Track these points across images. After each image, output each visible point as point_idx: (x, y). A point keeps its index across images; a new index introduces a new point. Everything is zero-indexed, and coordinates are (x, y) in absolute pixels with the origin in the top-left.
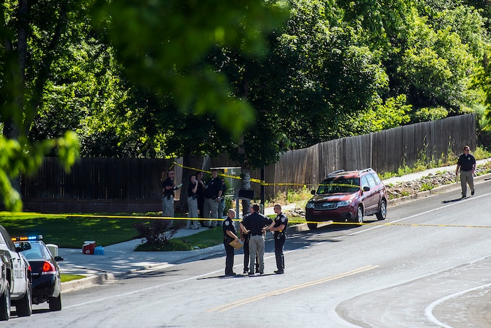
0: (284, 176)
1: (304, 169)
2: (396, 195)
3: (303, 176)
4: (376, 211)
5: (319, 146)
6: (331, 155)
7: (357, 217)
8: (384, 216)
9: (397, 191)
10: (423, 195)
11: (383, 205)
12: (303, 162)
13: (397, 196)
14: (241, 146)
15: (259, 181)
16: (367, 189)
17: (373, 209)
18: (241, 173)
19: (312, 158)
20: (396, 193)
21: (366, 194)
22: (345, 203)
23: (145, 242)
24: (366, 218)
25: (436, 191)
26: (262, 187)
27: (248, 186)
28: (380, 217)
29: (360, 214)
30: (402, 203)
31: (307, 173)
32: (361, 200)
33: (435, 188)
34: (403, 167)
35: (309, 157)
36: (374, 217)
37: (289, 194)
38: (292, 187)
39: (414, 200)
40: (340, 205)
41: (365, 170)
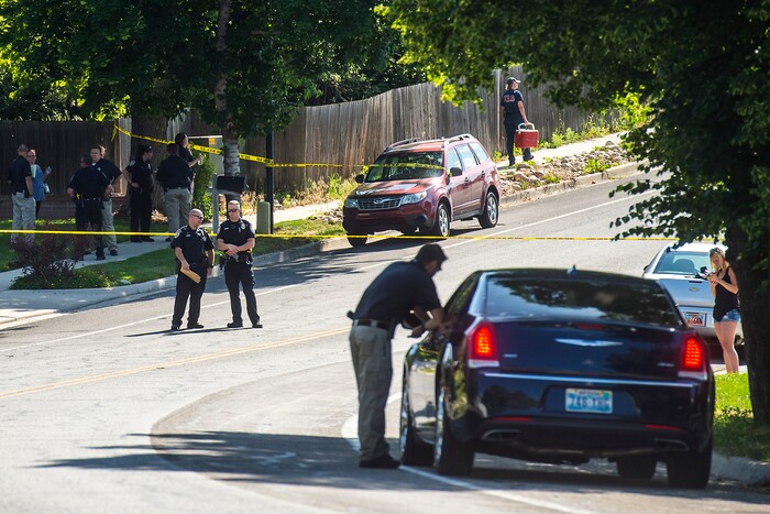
0: (323, 150)
1: (364, 136)
2: (535, 182)
3: (362, 150)
4: (477, 212)
5: (394, 94)
6: (417, 109)
7: (438, 224)
8: (493, 222)
9: (537, 174)
10: (587, 181)
11: (491, 200)
12: (359, 124)
13: (535, 184)
14: (220, 97)
15: (263, 160)
16: (457, 172)
17: (471, 208)
18: (222, 145)
19: (379, 117)
20: (534, 178)
21: (456, 181)
22: (414, 198)
23: (29, 272)
24: (455, 225)
25: (614, 173)
26: (269, 170)
27: (236, 169)
28: (486, 223)
29: (443, 219)
30: (544, 196)
31: (369, 143)
32: (445, 191)
33: (613, 169)
34: (562, 132)
35: (372, 114)
36: (475, 223)
37: (333, 183)
38: (339, 170)
39: (570, 190)
40: (404, 201)
41: (457, 138)
